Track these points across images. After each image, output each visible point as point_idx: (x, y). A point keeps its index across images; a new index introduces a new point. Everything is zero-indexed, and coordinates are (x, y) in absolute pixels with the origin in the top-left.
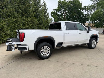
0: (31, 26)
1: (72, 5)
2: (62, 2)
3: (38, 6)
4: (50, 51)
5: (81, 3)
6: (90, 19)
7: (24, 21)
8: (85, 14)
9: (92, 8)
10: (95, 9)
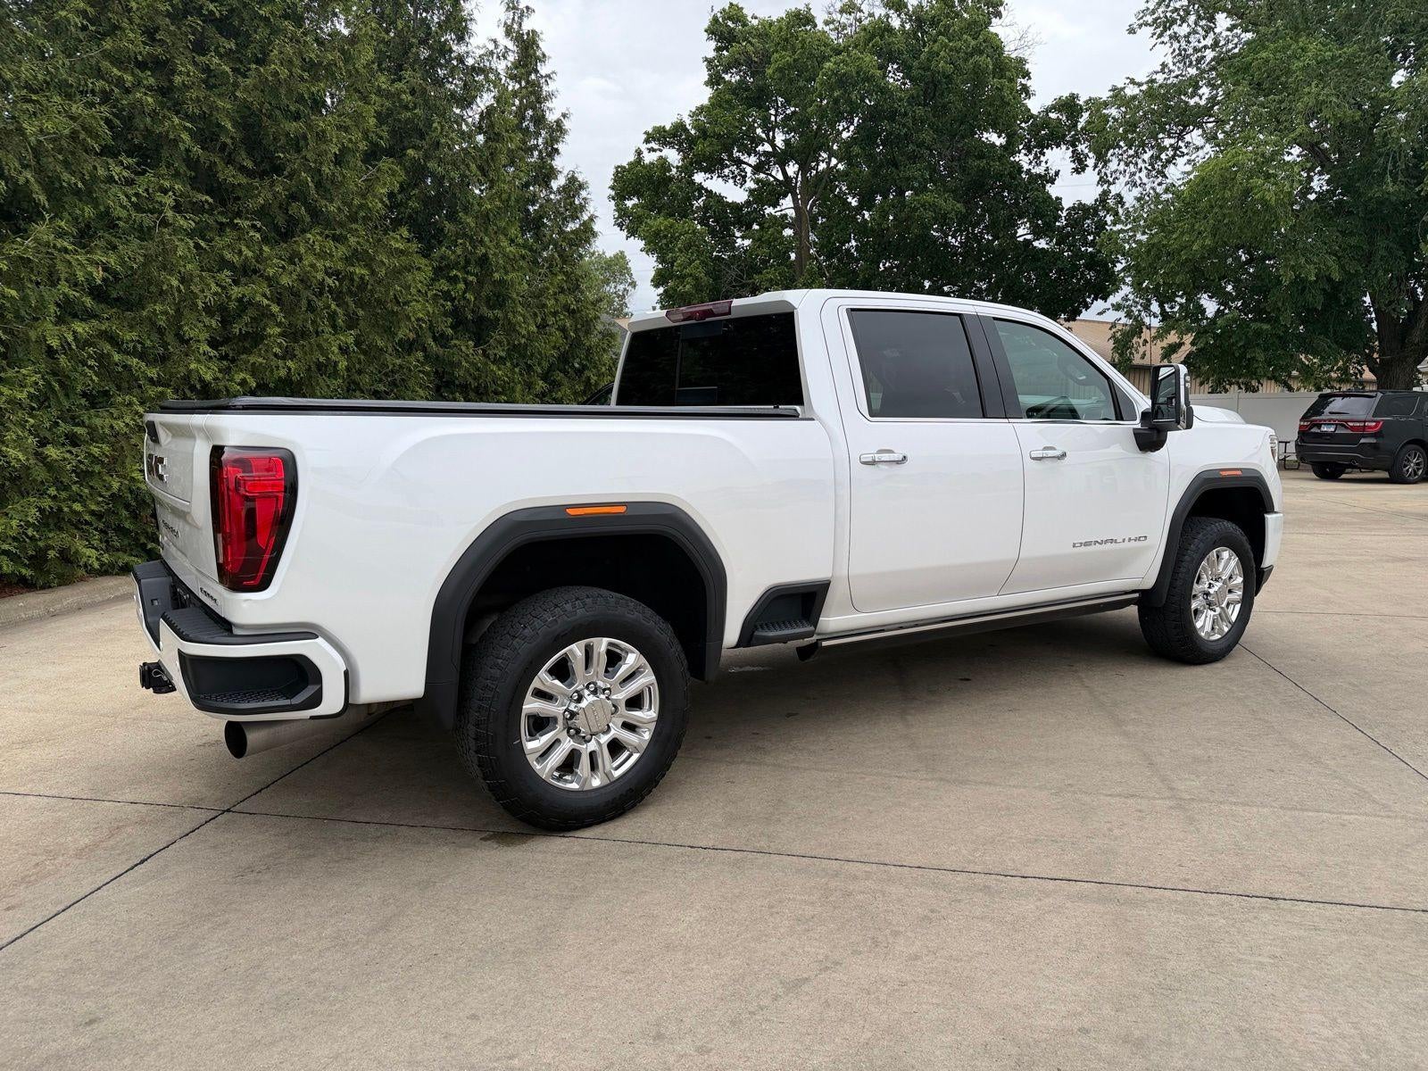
0: (343, 364)
1: (894, 77)
2: (765, 31)
3: (439, 83)
4: (648, 714)
5: (1011, 49)
6: (1138, 272)
7: (236, 291)
8: (1067, 204)
9: (1159, 125)
10: (1195, 136)
